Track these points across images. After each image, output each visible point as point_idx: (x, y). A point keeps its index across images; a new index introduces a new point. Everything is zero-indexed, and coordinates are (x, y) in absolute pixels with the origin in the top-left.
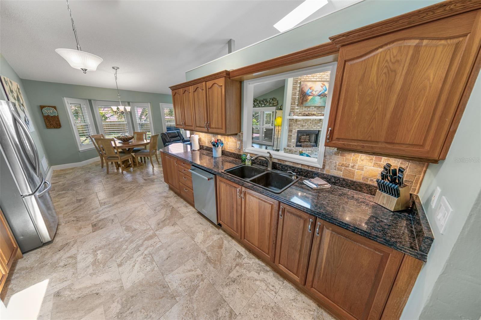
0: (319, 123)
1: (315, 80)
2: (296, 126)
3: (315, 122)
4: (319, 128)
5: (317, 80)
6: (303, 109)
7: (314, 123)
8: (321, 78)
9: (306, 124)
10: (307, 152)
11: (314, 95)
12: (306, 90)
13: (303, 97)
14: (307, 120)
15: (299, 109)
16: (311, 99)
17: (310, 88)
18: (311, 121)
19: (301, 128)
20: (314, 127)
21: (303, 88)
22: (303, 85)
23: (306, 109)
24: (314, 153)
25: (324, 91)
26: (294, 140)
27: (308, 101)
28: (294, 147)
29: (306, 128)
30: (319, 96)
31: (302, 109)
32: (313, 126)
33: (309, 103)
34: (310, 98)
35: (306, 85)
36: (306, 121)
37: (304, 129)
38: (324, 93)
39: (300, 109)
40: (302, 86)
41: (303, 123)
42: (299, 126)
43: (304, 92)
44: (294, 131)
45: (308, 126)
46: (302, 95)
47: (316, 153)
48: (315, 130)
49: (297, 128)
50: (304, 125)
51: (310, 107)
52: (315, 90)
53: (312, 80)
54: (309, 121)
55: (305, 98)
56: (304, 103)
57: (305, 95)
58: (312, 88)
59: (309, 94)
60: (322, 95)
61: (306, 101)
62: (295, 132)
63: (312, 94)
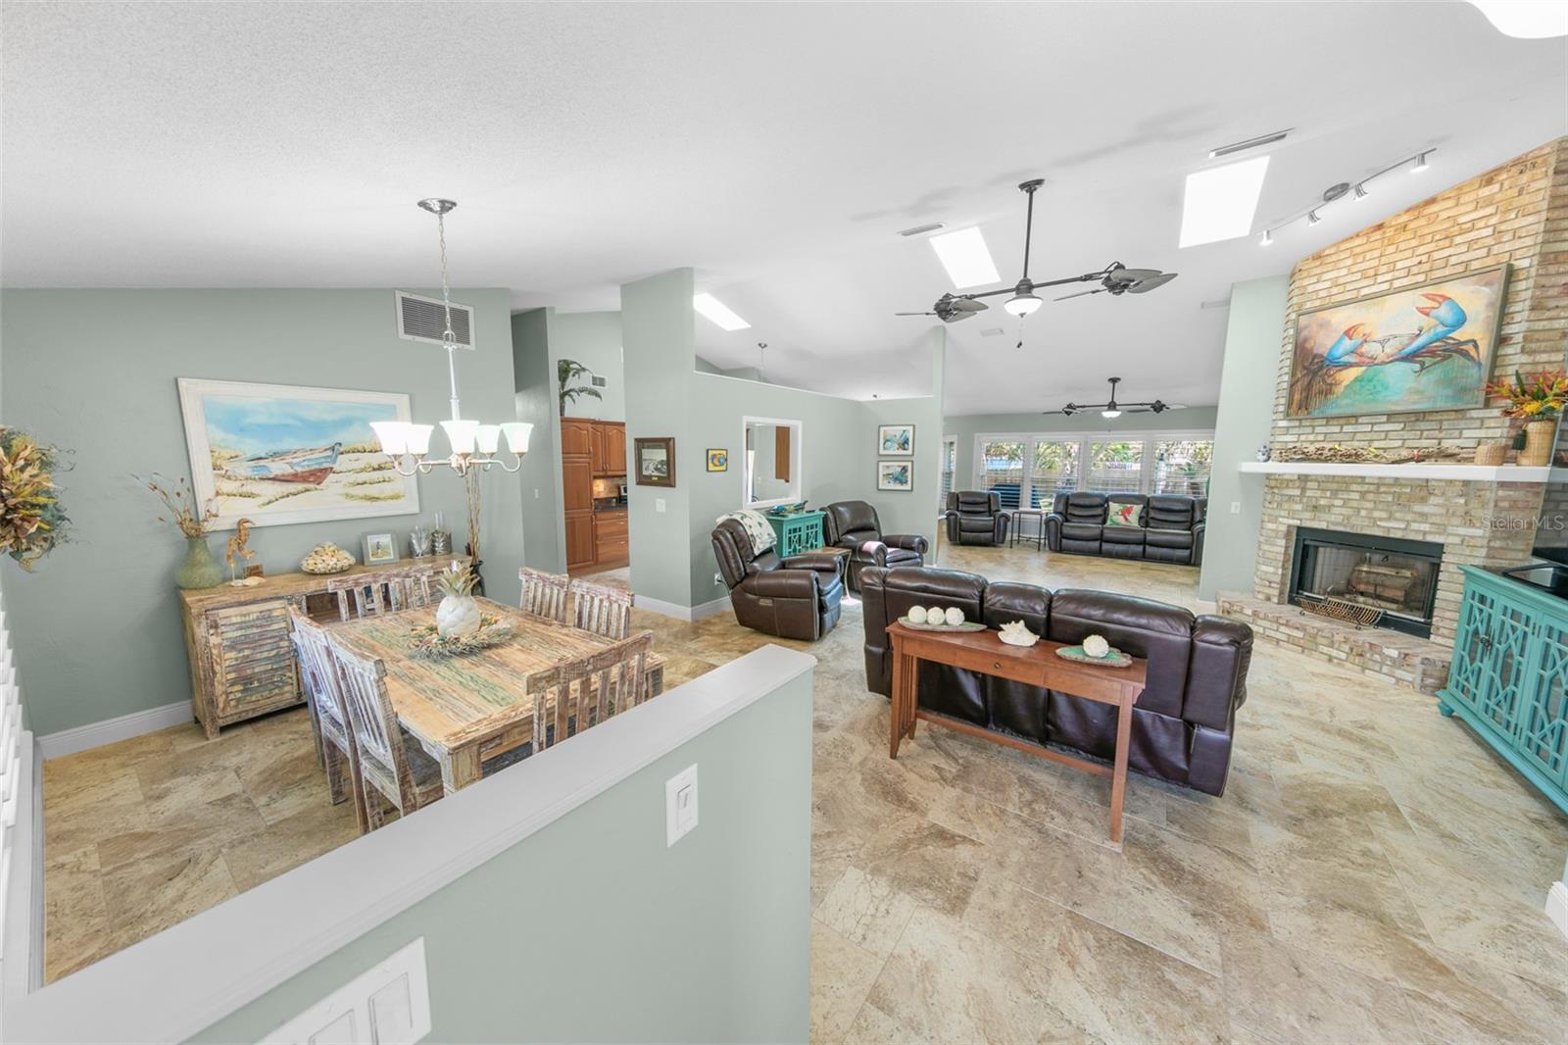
0: (1423, 500)
1: (1386, 286)
2: (1280, 505)
3: (1398, 496)
4: (1425, 527)
5: (1397, 284)
6: (1317, 430)
7: (1390, 499)
8: (1426, 267)
9: (1338, 502)
10: (1283, 629)
11: (1372, 362)
12: (1324, 343)
13: (1306, 380)
14: (1346, 482)
15: (1295, 431)
16: (1356, 379)
17: (1349, 333)
18: (1366, 488)
19: (1308, 515)
20: (1390, 518)
21: (1306, 340)
22: (1306, 327)
23: (1337, 429)
24: (1326, 650)
25: (1440, 329)
26: (1271, 570)
27: (1339, 390)
28: (1268, 599)
29: (1333, 518)
30: (1410, 358)
31: (1309, 430)
32: (1376, 514)
33: (1340, 403)
34: (1348, 376)
35: (1324, 325)
36: (1334, 486)
37: (1323, 526)
38: (1443, 338)
39: (1301, 431)
40: (1304, 333)
41: (1318, 494)
42: (1298, 507)
43: (1315, 356)
44: (1271, 526)
45: (1344, 511)
46: (1305, 368)
47: (1334, 653)
48: (1399, 535)
49: (1282, 513)
50: (1322, 502)
51: (1356, 417)
52: (1378, 336)
53: (1364, 292)
54: (1354, 487)
55: (1318, 379)
56: (1315, 402)
57: (1321, 368)
58: (1361, 330)
59: (1345, 359)
60: (1432, 353)
61: (1328, 391)
62: (1276, 531)
63: (1361, 355)
